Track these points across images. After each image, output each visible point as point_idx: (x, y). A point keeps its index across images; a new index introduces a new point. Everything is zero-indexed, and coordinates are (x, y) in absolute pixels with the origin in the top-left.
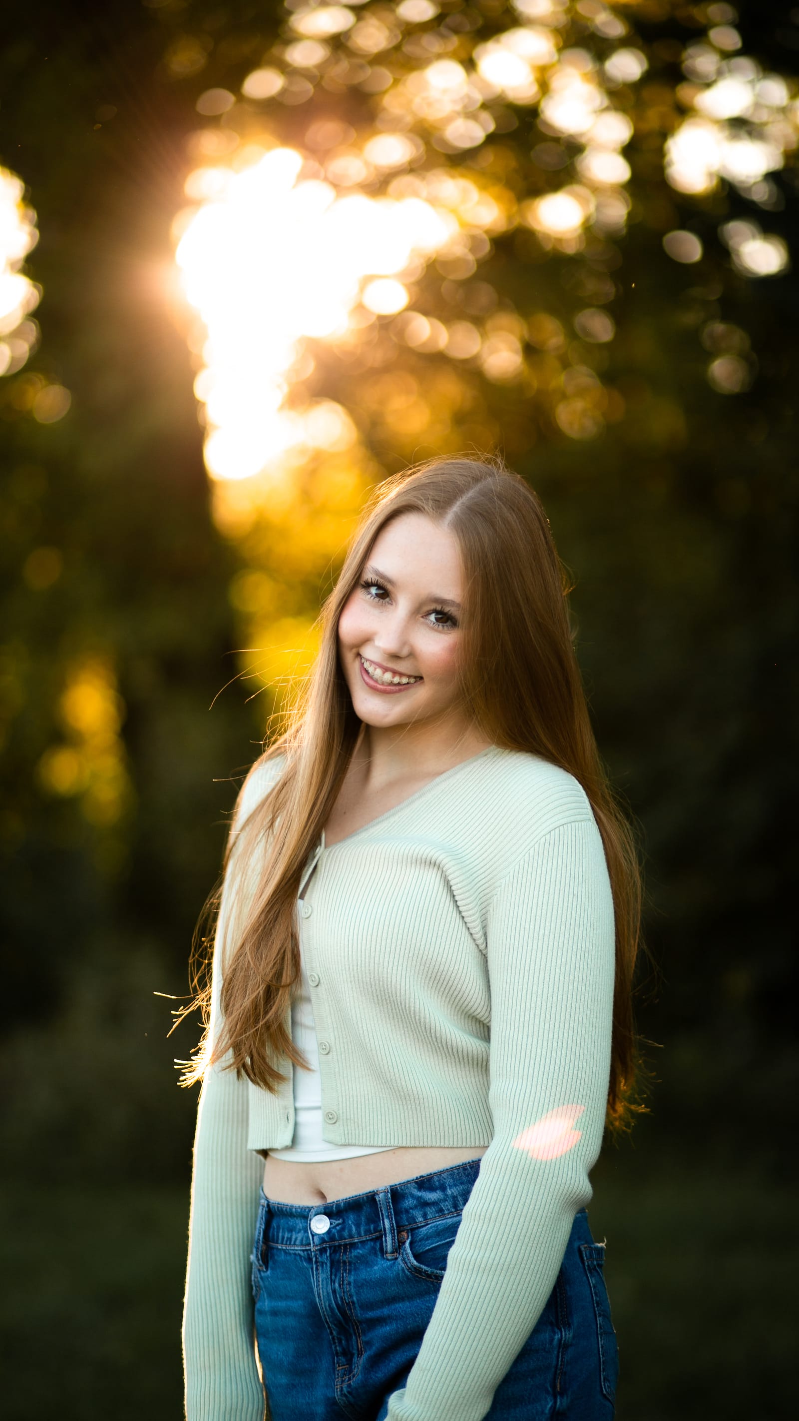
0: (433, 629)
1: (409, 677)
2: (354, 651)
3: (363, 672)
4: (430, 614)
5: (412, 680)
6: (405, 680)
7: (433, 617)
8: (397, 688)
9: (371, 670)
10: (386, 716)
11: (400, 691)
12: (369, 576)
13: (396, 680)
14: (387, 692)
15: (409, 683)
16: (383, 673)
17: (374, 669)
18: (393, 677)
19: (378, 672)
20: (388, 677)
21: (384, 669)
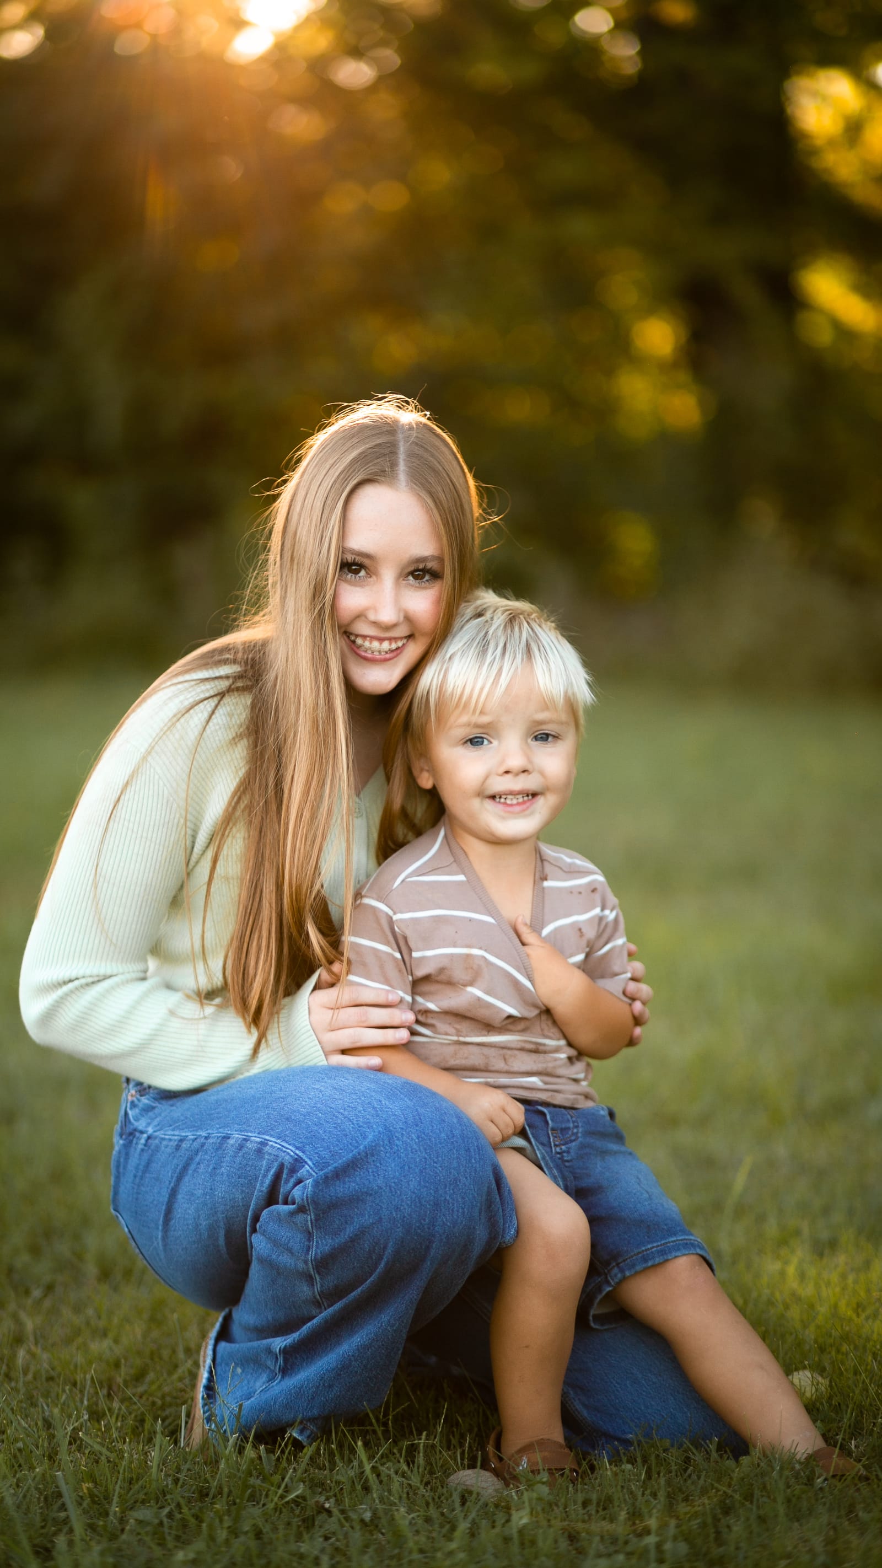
0: (414, 588)
4: (409, 575)
7: (412, 578)
14: (386, 660)
15: (404, 644)
16: (381, 644)
17: (371, 643)
18: (390, 644)
19: (376, 644)
20: (386, 645)
21: (381, 640)
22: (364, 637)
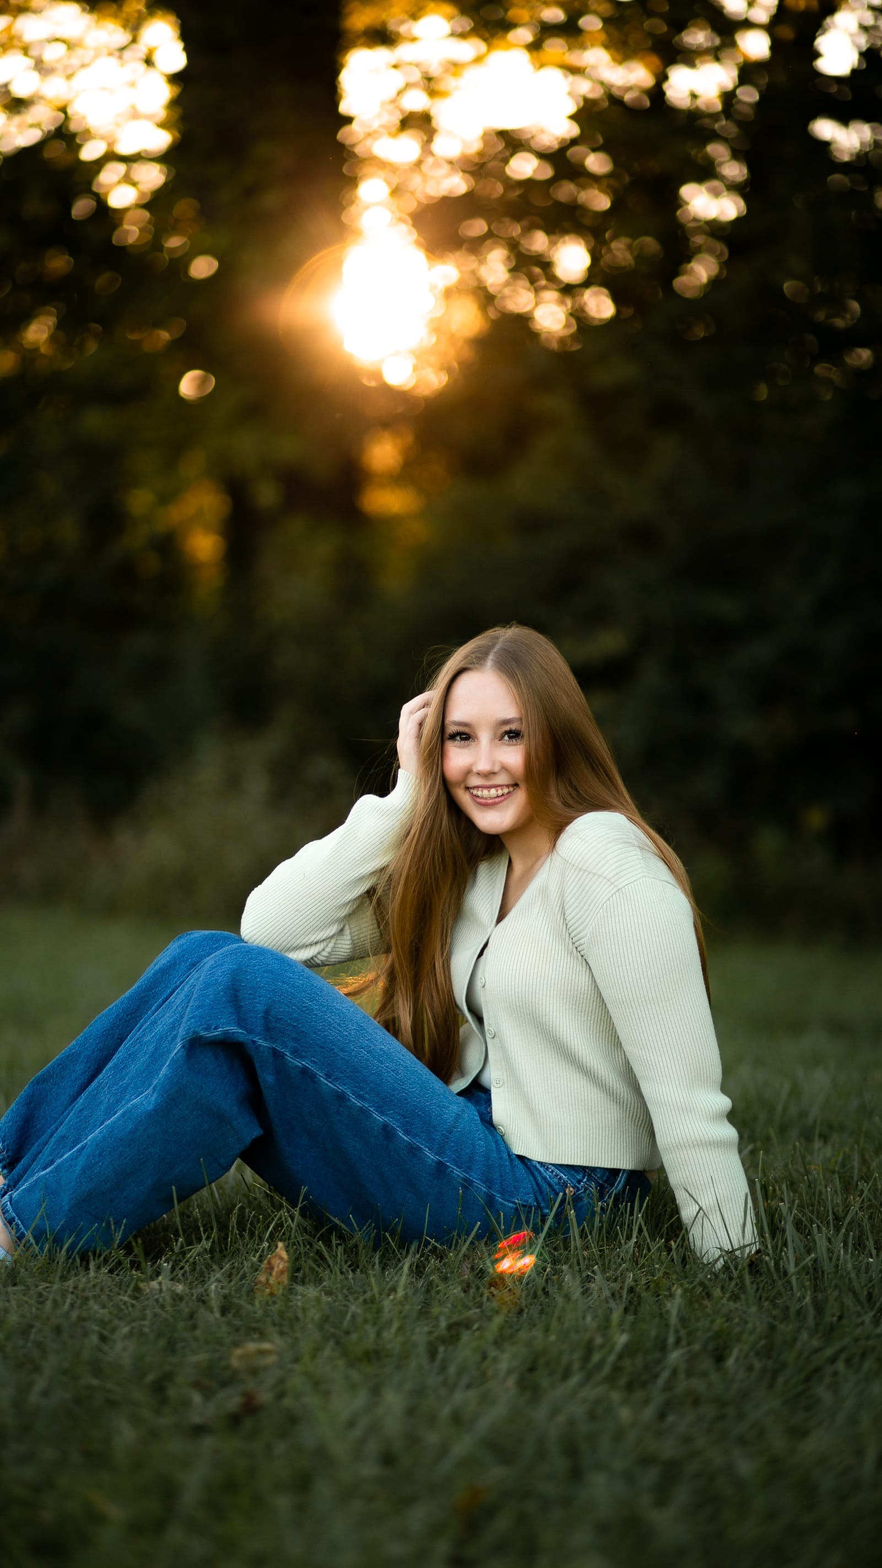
0: (509, 745)
1: (508, 786)
2: (462, 786)
3: (474, 798)
4: (504, 736)
5: (511, 789)
6: (506, 791)
7: (506, 738)
8: (503, 798)
9: (479, 793)
10: (502, 822)
11: (505, 799)
12: (451, 729)
13: (500, 792)
14: (494, 804)
15: (508, 793)
16: (489, 791)
17: (482, 791)
18: (497, 791)
19: (485, 792)
20: (493, 792)
21: (489, 787)
22: (477, 787)
